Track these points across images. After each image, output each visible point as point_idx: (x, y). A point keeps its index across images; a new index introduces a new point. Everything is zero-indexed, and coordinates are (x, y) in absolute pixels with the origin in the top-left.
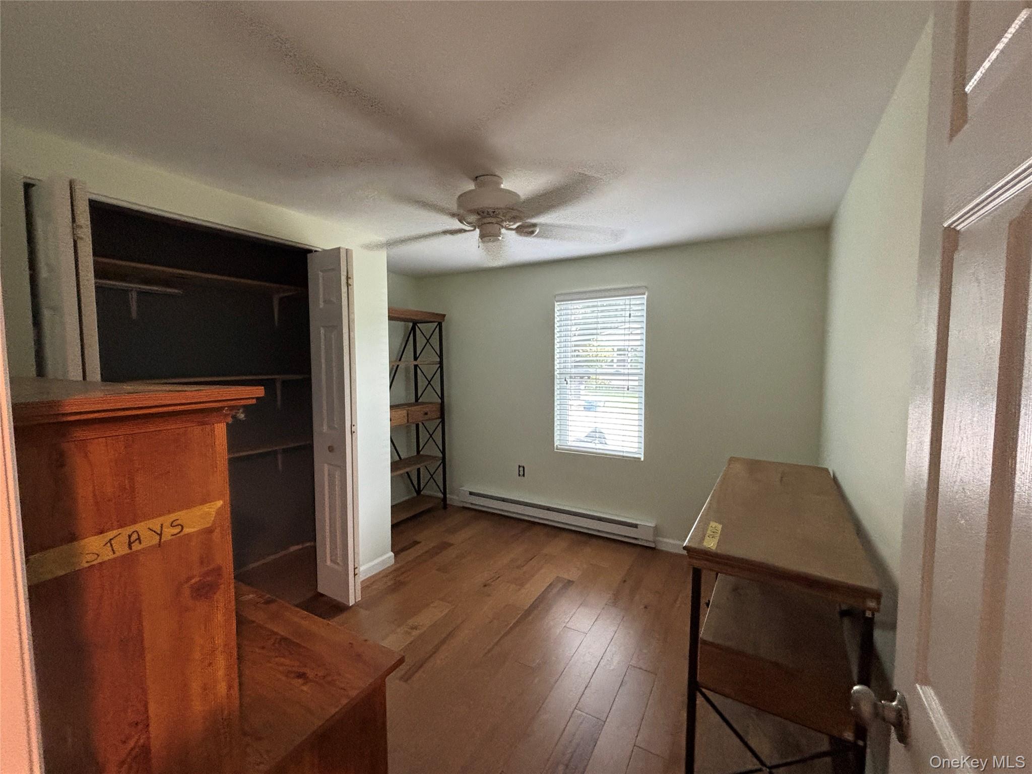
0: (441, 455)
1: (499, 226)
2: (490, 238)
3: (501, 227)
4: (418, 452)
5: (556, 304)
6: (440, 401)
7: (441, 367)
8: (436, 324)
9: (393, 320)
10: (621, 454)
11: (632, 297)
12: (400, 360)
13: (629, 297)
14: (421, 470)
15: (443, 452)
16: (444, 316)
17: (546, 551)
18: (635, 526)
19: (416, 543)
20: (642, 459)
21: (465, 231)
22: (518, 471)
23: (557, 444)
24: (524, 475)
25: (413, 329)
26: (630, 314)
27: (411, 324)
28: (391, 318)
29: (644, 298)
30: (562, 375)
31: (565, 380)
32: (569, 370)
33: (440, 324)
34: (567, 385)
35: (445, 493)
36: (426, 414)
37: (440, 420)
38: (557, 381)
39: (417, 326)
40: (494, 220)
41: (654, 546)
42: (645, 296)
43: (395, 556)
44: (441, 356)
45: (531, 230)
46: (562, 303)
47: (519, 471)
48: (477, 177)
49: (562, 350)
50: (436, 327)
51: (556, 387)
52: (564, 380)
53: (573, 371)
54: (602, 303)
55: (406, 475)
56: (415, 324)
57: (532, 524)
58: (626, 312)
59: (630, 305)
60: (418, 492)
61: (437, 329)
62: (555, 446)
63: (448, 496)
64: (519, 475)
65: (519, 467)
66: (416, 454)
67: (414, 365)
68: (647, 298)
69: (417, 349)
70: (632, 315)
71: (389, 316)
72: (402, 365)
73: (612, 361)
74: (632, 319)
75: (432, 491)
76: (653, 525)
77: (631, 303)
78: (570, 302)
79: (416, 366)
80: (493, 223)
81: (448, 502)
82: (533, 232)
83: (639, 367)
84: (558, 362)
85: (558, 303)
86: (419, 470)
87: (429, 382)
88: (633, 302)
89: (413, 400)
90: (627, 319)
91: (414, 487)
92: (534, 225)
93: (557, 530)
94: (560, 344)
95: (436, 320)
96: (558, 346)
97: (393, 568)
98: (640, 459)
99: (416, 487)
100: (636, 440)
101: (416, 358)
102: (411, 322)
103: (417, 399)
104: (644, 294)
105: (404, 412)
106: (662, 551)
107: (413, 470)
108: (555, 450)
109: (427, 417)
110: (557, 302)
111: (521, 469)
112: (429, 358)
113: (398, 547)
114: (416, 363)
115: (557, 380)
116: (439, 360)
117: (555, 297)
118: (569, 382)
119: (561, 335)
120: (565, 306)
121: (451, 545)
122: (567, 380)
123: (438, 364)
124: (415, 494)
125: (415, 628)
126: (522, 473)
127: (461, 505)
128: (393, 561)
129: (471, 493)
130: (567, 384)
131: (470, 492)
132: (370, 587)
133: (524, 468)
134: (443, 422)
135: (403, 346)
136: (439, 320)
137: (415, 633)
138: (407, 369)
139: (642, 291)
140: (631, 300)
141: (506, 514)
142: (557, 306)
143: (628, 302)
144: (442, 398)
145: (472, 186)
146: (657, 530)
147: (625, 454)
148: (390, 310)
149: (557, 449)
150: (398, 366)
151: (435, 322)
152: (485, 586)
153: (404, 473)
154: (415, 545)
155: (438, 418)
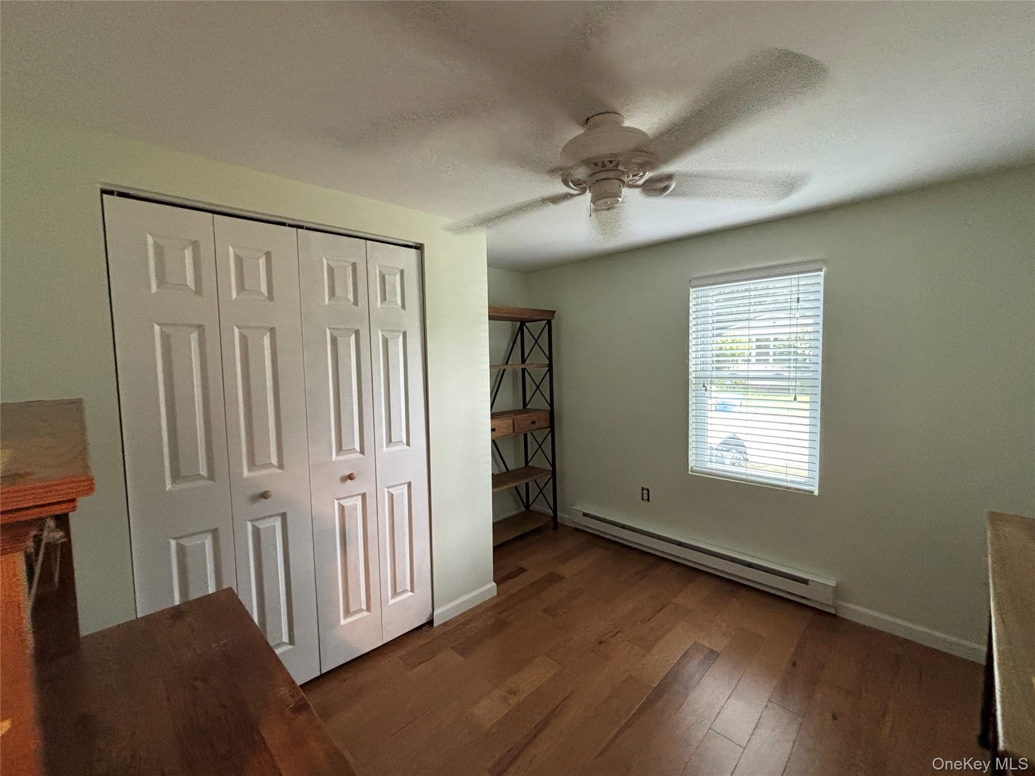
0: (551, 469)
1: (618, 182)
2: (606, 200)
3: (621, 184)
4: (527, 462)
5: (691, 290)
6: (549, 408)
7: (550, 370)
8: (545, 322)
9: (493, 320)
10: (784, 484)
11: (800, 275)
12: (507, 363)
13: (796, 276)
14: (530, 484)
15: (553, 465)
16: (554, 312)
17: (680, 600)
18: (805, 582)
19: (522, 570)
20: (816, 493)
21: (572, 196)
22: (641, 495)
23: (692, 465)
24: (648, 500)
25: (521, 329)
26: (798, 299)
27: (518, 324)
28: (491, 318)
29: (820, 275)
30: (698, 380)
31: (704, 386)
32: (709, 373)
33: (549, 323)
34: (706, 392)
35: (555, 511)
36: (533, 423)
37: (549, 429)
38: (692, 387)
39: (526, 326)
40: (611, 174)
41: (834, 613)
42: (822, 273)
43: (497, 585)
44: (550, 358)
45: (664, 184)
46: (700, 289)
47: (643, 494)
48: (588, 120)
49: (699, 347)
50: (546, 325)
51: (692, 394)
52: (702, 385)
53: (715, 374)
54: (756, 286)
55: (514, 489)
56: (523, 323)
57: (660, 560)
58: (793, 296)
59: (798, 285)
60: (527, 506)
61: (547, 327)
62: (690, 467)
63: (559, 513)
64: (643, 499)
65: (643, 489)
66: (524, 465)
67: (522, 369)
68: (825, 276)
69: (525, 351)
70: (801, 299)
71: (489, 315)
72: (509, 369)
73: (750, 355)
74: (801, 304)
75: (542, 507)
76: (832, 583)
77: (800, 284)
78: (709, 287)
79: (523, 370)
80: (610, 179)
81: (559, 521)
82: (666, 188)
83: (811, 369)
84: (694, 363)
85: (694, 289)
86: (527, 485)
87: (538, 387)
88: (802, 282)
89: (521, 407)
90: (794, 305)
91: (522, 501)
92: (670, 177)
93: (692, 572)
94: (697, 340)
95: (544, 318)
96: (694, 343)
97: (495, 602)
98: (812, 492)
99: (525, 501)
100: (806, 466)
101: (523, 361)
102: (518, 321)
103: (525, 405)
104: (821, 270)
105: (510, 421)
106: (846, 620)
107: (521, 484)
108: (690, 473)
109: (535, 426)
110: (692, 288)
111: (645, 492)
112: (538, 359)
113: (500, 577)
114: (523, 366)
115: (693, 385)
116: (547, 362)
117: (690, 282)
118: (708, 389)
119: (698, 328)
120: (703, 293)
121: (561, 578)
122: (706, 385)
123: (547, 367)
124: (523, 509)
125: (513, 692)
126: (645, 497)
127: (573, 526)
128: (495, 593)
129: (585, 515)
130: (706, 390)
131: (584, 513)
132: (467, 625)
133: (648, 490)
134: (552, 432)
135: (511, 347)
136: (548, 318)
137: (513, 701)
138: (514, 373)
139: (818, 266)
140: (800, 279)
141: (627, 543)
142: (693, 293)
143: (795, 282)
144: (551, 405)
145: (581, 131)
146: (837, 591)
147: (789, 485)
148: (491, 308)
149: (692, 471)
150: (504, 370)
151: (544, 320)
152: (600, 643)
153: (512, 488)
154: (520, 573)
155: (548, 427)
